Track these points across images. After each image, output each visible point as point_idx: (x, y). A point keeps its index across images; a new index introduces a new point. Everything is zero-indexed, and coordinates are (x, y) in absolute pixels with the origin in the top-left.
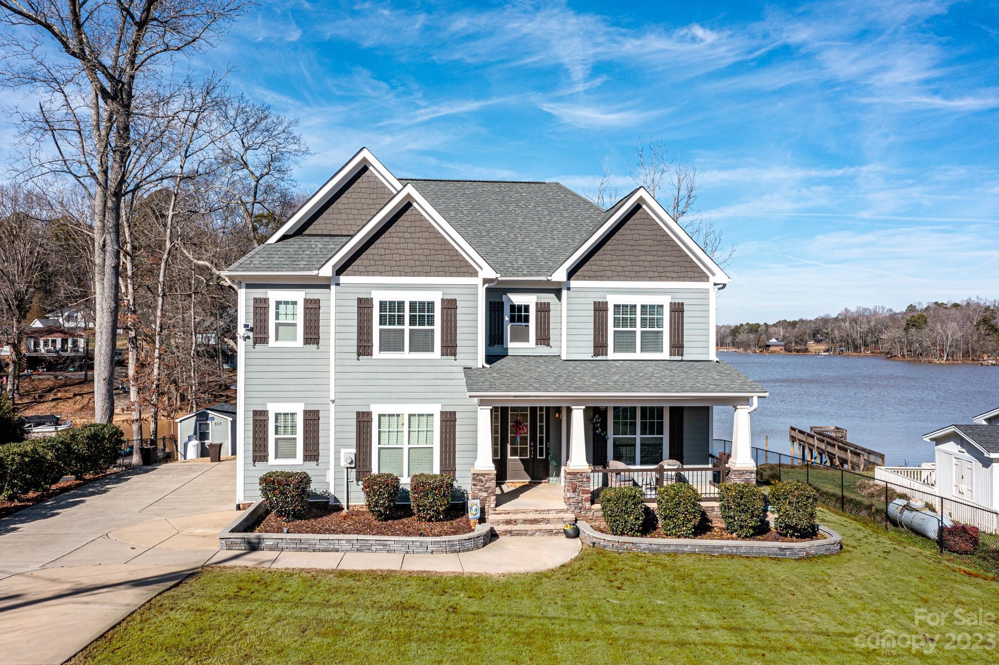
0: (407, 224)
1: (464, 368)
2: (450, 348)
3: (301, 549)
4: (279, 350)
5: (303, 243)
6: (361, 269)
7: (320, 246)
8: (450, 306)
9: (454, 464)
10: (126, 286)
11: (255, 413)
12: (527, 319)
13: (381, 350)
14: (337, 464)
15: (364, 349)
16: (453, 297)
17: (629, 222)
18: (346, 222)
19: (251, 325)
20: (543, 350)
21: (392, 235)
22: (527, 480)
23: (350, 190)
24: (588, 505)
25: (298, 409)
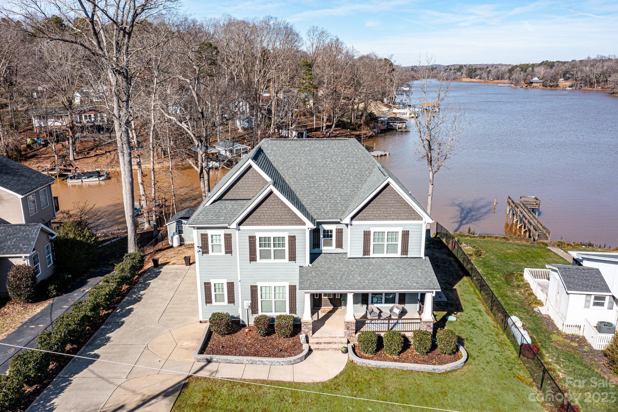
0: (271, 201)
1: (300, 267)
2: (293, 258)
3: (227, 363)
4: (214, 256)
5: (222, 205)
6: (250, 223)
7: (230, 207)
8: (292, 239)
9: (296, 307)
10: (132, 134)
11: (205, 283)
12: (331, 236)
13: (260, 258)
14: (243, 307)
15: (253, 258)
16: (294, 235)
17: (383, 192)
18: (242, 193)
19: (200, 245)
20: (339, 250)
21: (264, 207)
22: (331, 308)
23: (244, 177)
24: (354, 335)
25: (225, 282)
